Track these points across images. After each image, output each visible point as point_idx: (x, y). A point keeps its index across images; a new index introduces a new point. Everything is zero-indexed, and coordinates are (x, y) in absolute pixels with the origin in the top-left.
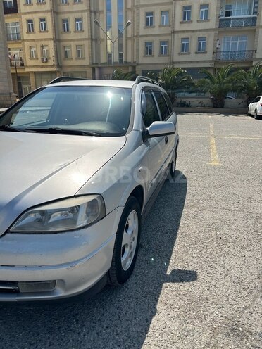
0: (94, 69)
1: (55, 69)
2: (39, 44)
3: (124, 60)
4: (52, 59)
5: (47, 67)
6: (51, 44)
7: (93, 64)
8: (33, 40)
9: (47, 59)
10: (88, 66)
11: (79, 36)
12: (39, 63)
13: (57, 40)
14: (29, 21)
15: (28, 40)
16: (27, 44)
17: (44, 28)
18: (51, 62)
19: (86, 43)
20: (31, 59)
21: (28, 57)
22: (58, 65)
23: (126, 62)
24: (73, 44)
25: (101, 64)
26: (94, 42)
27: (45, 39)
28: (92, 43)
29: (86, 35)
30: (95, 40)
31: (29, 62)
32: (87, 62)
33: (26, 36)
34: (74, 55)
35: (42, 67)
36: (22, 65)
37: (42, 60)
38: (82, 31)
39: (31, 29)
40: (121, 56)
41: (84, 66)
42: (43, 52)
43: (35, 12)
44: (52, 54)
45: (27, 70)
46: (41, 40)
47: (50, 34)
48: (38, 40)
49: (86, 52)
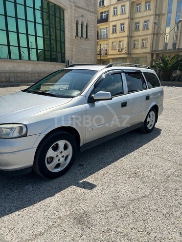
0: (152, 55)
1: (126, 56)
2: (118, 40)
3: (177, 47)
4: (125, 49)
5: (121, 54)
6: (126, 39)
7: (153, 51)
8: (115, 38)
9: (121, 49)
10: (148, 53)
11: (145, 32)
12: (117, 52)
13: (130, 37)
14: (114, 26)
15: (112, 38)
16: (111, 41)
17: (122, 30)
18: (124, 51)
19: (150, 37)
20: (112, 50)
21: (110, 49)
22: (129, 53)
23: (179, 49)
24: (140, 39)
25: (159, 51)
26: (155, 36)
27: (122, 37)
28: (153, 37)
29: (150, 31)
30: (157, 34)
31: (110, 52)
32: (148, 50)
33: (111, 36)
34: (140, 45)
35: (118, 54)
36: (106, 54)
37: (119, 50)
38: (148, 29)
39: (114, 31)
40: (175, 44)
41: (146, 53)
42: (120, 45)
43: (119, 20)
44: (125, 45)
45: (109, 57)
46: (120, 37)
47: (126, 33)
48: (118, 38)
49: (149, 43)
